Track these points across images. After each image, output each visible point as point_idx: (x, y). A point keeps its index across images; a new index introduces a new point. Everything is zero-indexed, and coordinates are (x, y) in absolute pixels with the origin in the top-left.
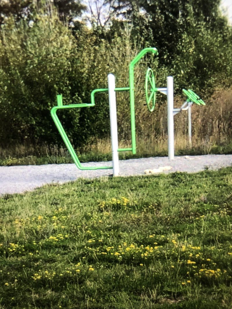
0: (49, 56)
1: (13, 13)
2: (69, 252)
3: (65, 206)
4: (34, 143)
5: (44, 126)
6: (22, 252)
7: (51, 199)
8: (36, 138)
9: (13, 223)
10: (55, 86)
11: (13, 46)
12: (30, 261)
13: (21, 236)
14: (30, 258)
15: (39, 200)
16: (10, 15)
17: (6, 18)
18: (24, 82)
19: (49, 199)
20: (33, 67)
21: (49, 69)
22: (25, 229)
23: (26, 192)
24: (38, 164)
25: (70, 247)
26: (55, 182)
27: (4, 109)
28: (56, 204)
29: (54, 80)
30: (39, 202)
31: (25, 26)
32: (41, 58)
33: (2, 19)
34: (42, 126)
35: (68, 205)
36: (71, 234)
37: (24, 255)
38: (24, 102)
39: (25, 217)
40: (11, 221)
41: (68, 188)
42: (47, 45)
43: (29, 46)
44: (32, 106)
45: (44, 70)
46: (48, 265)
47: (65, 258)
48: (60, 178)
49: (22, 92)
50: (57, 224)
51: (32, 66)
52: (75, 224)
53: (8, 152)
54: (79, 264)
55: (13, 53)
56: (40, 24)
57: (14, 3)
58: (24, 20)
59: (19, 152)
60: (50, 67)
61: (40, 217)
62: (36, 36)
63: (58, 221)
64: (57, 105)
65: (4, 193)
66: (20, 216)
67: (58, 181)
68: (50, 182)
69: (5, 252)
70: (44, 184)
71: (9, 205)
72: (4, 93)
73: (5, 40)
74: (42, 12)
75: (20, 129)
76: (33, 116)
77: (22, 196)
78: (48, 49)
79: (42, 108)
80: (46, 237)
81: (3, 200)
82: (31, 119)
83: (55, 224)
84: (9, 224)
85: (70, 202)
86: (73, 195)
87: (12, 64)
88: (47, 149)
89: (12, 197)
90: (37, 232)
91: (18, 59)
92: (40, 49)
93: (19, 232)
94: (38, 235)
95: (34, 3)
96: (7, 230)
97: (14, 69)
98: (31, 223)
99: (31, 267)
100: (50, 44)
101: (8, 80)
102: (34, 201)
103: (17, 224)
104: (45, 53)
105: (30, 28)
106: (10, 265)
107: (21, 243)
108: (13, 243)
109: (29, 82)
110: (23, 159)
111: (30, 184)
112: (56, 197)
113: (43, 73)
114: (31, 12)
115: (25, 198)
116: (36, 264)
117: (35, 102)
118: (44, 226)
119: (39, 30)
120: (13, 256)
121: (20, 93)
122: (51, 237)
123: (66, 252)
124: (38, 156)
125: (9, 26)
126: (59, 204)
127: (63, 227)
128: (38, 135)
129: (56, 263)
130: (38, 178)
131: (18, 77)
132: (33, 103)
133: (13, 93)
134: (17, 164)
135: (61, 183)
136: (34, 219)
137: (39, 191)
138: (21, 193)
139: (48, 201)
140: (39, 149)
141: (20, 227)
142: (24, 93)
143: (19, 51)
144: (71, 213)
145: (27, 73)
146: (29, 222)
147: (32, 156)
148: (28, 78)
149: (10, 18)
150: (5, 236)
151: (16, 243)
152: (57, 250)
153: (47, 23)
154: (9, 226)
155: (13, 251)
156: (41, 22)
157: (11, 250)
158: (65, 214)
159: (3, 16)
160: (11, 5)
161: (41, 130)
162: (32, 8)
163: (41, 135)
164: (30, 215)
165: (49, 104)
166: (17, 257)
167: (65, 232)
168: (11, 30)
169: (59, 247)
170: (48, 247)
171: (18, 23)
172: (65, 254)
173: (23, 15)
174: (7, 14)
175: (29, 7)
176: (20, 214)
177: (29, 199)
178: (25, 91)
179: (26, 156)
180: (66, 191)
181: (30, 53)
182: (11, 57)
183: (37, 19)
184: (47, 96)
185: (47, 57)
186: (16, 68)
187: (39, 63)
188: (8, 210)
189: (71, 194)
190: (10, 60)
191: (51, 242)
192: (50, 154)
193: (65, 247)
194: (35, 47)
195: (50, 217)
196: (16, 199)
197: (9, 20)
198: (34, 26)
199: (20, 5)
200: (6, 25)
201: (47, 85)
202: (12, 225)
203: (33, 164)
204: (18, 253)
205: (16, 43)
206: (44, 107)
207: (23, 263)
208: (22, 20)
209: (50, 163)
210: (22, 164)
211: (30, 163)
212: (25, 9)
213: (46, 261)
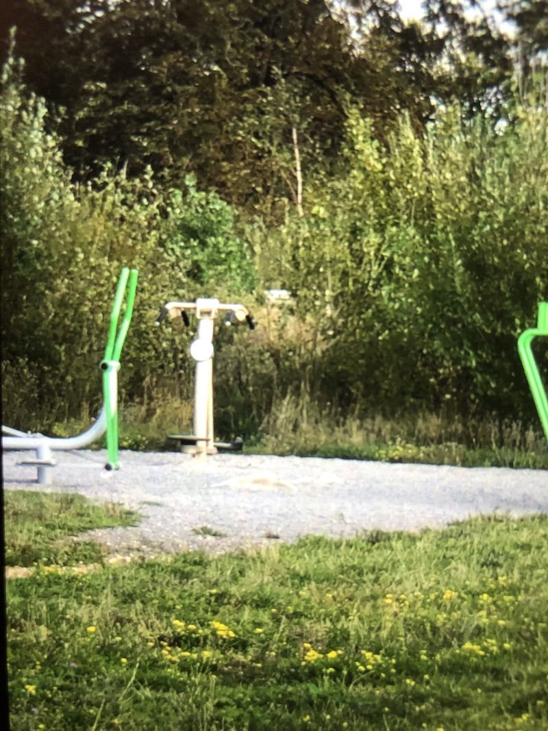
0: (534, 207)
1: (460, 96)
2: (505, 686)
3: (516, 572)
4: (464, 411)
5: (498, 374)
6: (389, 674)
7: (485, 553)
8: (473, 401)
9: (379, 602)
10: (538, 280)
11: (448, 176)
12: (404, 700)
13: (393, 636)
14: (405, 692)
15: (455, 553)
16: (451, 102)
17: (442, 108)
18: (463, 265)
19: (480, 553)
20: (492, 229)
21: (528, 238)
22: (405, 620)
23: (426, 531)
24: (466, 463)
25: (512, 674)
26: (500, 513)
27: (403, 323)
28: (495, 565)
29: (539, 266)
30: (452, 558)
31: (484, 131)
32: (512, 210)
33: (432, 109)
34: (491, 375)
35: (522, 569)
36: (518, 641)
37: (392, 683)
38: (455, 312)
39: (411, 591)
40: (374, 597)
41: (531, 529)
42: (533, 180)
43: (489, 179)
44: (474, 322)
45: (516, 240)
46: (448, 713)
47: (494, 700)
48: (515, 503)
49: (454, 287)
50: (489, 614)
51: (488, 228)
52: (534, 619)
53: (398, 428)
54: (525, 717)
55: (447, 192)
56: (522, 130)
57: (467, 74)
58: (483, 117)
59: (424, 432)
60: (533, 233)
61: (448, 594)
62: (508, 156)
63: (493, 608)
64: (535, 326)
65: (370, 528)
66: (400, 587)
67: (509, 511)
68: (488, 511)
69: (345, 672)
70: (474, 514)
71: (377, 557)
72: (411, 285)
73: (430, 158)
74: (533, 101)
75: (437, 376)
76: (475, 347)
77: (413, 539)
78: (532, 191)
79: (499, 330)
80: (455, 642)
81: (364, 545)
82: (467, 353)
83: (484, 613)
84: (369, 605)
85: (529, 562)
86: (539, 548)
87: (439, 216)
88: (495, 430)
89: (389, 538)
90: (435, 630)
91: (456, 206)
92: (514, 189)
93: (389, 625)
94: (435, 637)
95: (514, 78)
96: (360, 619)
97: (443, 230)
98: (423, 606)
99: (403, 715)
100: (540, 179)
101: (424, 254)
102: (441, 553)
103: (388, 605)
104: (524, 199)
105: (496, 136)
106: (353, 705)
107: (389, 653)
108: (369, 650)
109: (476, 266)
110: (433, 448)
111: (439, 511)
112: (497, 549)
113: (512, 247)
114: (505, 99)
115: (419, 544)
116: (417, 709)
117: (483, 313)
118: (456, 615)
119: (518, 142)
120: (364, 682)
121: (449, 289)
122: (468, 645)
123: (499, 684)
124: (470, 446)
125: (448, 127)
126: (501, 566)
127: (501, 622)
128: (477, 395)
129: (469, 709)
130: (460, 498)
131: (449, 251)
132: (477, 316)
133: (431, 287)
134: (414, 460)
135: (516, 515)
136: (432, 597)
137: (459, 530)
138: (414, 531)
139: (475, 557)
140: (475, 430)
141: (396, 615)
142: (459, 290)
143: (462, 189)
144: (527, 590)
145: (473, 241)
146: (419, 604)
147: (454, 444)
148: (474, 254)
149: (450, 109)
150: (352, 633)
151: (377, 652)
152: (477, 678)
153: (539, 128)
154: (367, 610)
155: (367, 671)
156: (525, 125)
157: (362, 668)
158: (513, 590)
159: (433, 101)
160: (458, 79)
161: (488, 383)
162: (508, 89)
163: (486, 395)
164: (426, 586)
165: (517, 321)
166: (374, 686)
167: (506, 635)
168: (451, 137)
169: (484, 672)
170: (457, 668)
171: (467, 123)
172: (497, 689)
173: (484, 106)
174: (445, 97)
175: (501, 88)
176: (400, 582)
177: (431, 548)
178: (464, 285)
179: (440, 442)
180: (524, 536)
181: (489, 195)
182: (440, 202)
183: (516, 118)
184: (514, 303)
185: (527, 210)
186: (449, 229)
187: (507, 223)
188: (373, 570)
189: (534, 544)
190: (437, 208)
191: (466, 658)
192: (501, 443)
193: (498, 673)
194: (501, 181)
195: (475, 595)
196: (398, 545)
197: (448, 114)
198: (506, 133)
199: (479, 81)
200: (439, 124)
201: (518, 276)
202: (374, 607)
203: (454, 464)
204: (378, 677)
205: (458, 167)
206: (503, 326)
207: (385, 702)
208: (479, 117)
209: (497, 464)
210: (427, 461)
211: (446, 460)
212: (491, 92)
213: (444, 703)
